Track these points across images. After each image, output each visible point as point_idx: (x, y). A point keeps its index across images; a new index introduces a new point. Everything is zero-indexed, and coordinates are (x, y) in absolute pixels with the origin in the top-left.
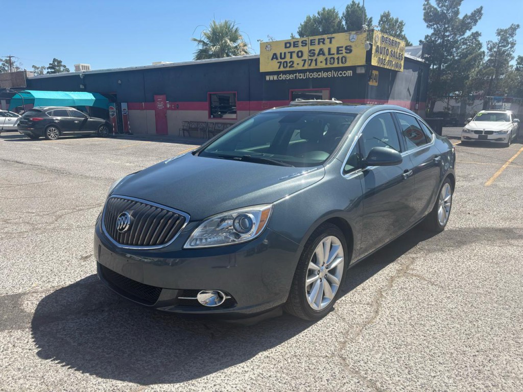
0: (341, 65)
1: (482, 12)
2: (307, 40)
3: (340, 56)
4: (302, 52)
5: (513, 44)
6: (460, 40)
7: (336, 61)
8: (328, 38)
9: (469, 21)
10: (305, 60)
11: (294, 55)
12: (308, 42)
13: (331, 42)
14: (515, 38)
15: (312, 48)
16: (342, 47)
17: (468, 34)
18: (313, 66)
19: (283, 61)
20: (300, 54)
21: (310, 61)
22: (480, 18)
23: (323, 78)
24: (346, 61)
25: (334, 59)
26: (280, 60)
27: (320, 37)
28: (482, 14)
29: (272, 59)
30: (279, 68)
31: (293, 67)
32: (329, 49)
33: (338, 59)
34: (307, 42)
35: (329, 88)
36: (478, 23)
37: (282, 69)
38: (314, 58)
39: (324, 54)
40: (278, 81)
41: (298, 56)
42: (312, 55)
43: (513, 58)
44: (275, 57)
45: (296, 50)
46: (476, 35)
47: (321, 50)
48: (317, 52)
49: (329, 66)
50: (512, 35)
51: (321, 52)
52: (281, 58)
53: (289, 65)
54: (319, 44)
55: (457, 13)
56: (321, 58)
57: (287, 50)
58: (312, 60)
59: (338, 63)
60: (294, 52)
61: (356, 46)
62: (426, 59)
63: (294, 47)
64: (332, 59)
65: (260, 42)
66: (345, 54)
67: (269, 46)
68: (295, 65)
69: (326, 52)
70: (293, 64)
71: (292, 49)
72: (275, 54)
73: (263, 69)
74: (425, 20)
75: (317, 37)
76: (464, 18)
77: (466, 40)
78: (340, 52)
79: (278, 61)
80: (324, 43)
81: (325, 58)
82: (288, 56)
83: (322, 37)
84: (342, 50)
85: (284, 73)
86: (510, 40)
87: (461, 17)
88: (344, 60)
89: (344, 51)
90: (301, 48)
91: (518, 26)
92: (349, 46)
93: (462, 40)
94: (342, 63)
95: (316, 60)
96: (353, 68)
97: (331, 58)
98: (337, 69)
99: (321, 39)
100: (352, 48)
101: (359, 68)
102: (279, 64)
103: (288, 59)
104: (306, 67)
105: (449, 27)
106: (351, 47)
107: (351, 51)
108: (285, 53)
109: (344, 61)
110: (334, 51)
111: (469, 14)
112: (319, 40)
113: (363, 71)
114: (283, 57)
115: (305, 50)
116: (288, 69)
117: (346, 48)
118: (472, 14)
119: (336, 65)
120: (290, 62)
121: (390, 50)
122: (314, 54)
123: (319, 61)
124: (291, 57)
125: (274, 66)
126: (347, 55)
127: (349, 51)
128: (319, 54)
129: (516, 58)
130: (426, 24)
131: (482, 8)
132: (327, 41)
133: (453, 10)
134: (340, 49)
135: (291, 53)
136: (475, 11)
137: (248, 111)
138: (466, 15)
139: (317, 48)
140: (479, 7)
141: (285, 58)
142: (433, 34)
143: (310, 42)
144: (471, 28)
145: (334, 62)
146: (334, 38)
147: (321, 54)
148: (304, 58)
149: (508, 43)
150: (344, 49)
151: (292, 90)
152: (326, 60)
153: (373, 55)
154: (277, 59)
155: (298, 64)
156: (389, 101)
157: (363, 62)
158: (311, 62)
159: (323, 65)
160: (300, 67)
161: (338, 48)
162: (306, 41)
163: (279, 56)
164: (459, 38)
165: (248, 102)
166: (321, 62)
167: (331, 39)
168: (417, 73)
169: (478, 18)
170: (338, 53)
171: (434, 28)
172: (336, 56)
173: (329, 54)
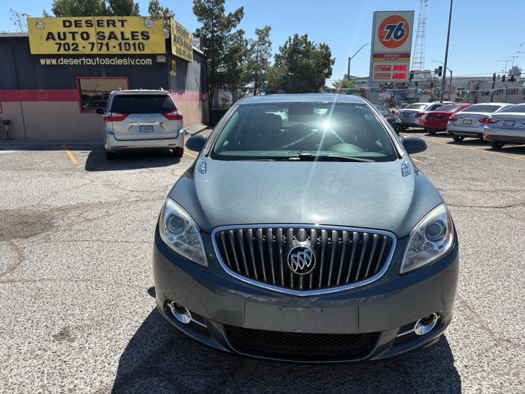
0: (138, 52)
1: (244, 12)
2: (93, 20)
3: (137, 42)
4: (87, 33)
5: (270, 44)
6: (228, 36)
7: (132, 47)
8: (119, 21)
9: (233, 19)
10: (93, 44)
11: (78, 37)
12: (95, 23)
13: (123, 26)
14: (269, 38)
15: (100, 29)
16: (138, 32)
17: (233, 31)
18: (104, 51)
19: (63, 42)
20: (85, 36)
21: (99, 46)
22: (242, 18)
23: (117, 66)
24: (143, 47)
25: (129, 45)
26: (58, 41)
27: (109, 18)
28: (243, 14)
29: (48, 39)
30: (59, 50)
31: (78, 50)
32: (122, 34)
33: (134, 44)
34: (93, 23)
35: (127, 77)
36: (241, 22)
37: (62, 52)
38: (105, 42)
39: (116, 39)
40: (58, 66)
41: (83, 38)
42: (101, 38)
43: (271, 56)
44: (50, 36)
45: (80, 30)
46: (241, 32)
47: (112, 33)
48: (107, 35)
49: (124, 52)
50: (267, 35)
51: (112, 36)
52: (60, 39)
53: (72, 48)
54: (108, 26)
55: (222, 10)
56: (113, 43)
57: (67, 30)
58: (102, 44)
59: (135, 50)
60: (77, 33)
61: (153, 32)
62: (205, 51)
63: (76, 26)
64: (127, 45)
65: (26, 16)
66: (141, 40)
67: (41, 23)
68: (80, 48)
69: (119, 36)
70: (77, 46)
71: (73, 29)
72: (50, 34)
73: (34, 50)
74: (195, 13)
75: (105, 18)
76: (229, 16)
77: (232, 36)
78: (135, 38)
79: (55, 42)
80: (114, 26)
81: (119, 43)
82: (69, 37)
83: (112, 19)
84: (138, 36)
85: (66, 56)
86: (266, 39)
87: (226, 14)
88: (141, 46)
89: (140, 37)
90: (85, 29)
91: (270, 28)
92: (145, 32)
93: (229, 37)
94: (140, 50)
95: (107, 44)
96: (153, 56)
97: (125, 44)
98: (133, 56)
99: (111, 21)
100: (150, 35)
101: (160, 56)
102: (58, 45)
103: (69, 40)
104: (95, 51)
105: (217, 23)
106: (147, 33)
107: (148, 38)
108: (64, 33)
109: (141, 48)
110: (128, 35)
111: (233, 13)
112: (108, 21)
113: (164, 60)
114: (62, 37)
115: (92, 31)
116: (71, 52)
117: (142, 34)
118: (235, 13)
119: (132, 52)
120: (73, 45)
121: (183, 40)
122: (104, 38)
123: (111, 45)
124: (74, 39)
125: (51, 48)
126: (145, 42)
127: (145, 38)
128: (110, 38)
129: (274, 55)
130: (197, 18)
131: (242, 8)
132: (118, 24)
133: (219, 7)
134: (135, 34)
135: (73, 34)
136: (237, 10)
137: (19, 102)
138: (230, 14)
139: (107, 31)
140: (240, 7)
141: (65, 38)
142: (202, 28)
143: (96, 23)
144: (236, 26)
145: (130, 48)
146: (126, 21)
147: (113, 38)
148: (90, 41)
149: (265, 42)
150: (139, 34)
151: (79, 77)
152: (120, 44)
153: (172, 44)
154: (54, 39)
155: (84, 47)
156: (185, 92)
157: (163, 50)
158: (101, 47)
159: (117, 51)
160: (87, 51)
161: (133, 33)
162: (91, 21)
163: (56, 36)
164: (226, 34)
165: (18, 90)
166: (114, 47)
167: (123, 22)
168: (200, 64)
169: (240, 17)
170: (133, 39)
171: (204, 23)
172: (131, 42)
173: (123, 38)
